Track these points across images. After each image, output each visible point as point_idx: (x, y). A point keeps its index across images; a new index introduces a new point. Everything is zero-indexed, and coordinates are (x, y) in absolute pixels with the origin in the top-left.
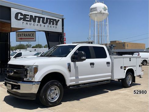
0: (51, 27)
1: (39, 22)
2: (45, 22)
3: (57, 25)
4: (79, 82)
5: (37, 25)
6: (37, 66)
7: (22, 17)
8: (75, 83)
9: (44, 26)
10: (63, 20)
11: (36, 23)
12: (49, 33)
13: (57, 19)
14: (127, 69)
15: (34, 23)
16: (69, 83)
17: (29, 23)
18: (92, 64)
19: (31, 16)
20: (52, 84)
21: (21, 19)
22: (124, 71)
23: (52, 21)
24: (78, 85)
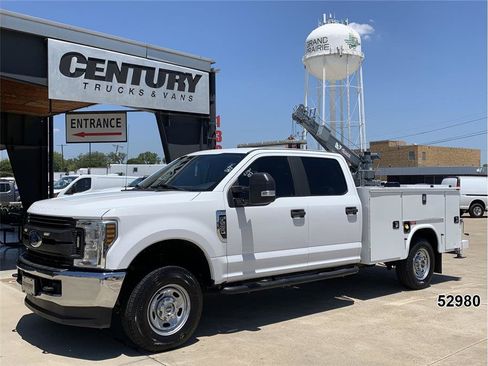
0: (174, 97)
1: (136, 81)
2: (155, 82)
3: (194, 91)
4: (257, 271)
5: (131, 91)
6: (115, 220)
7: (84, 66)
8: (241, 274)
9: (153, 95)
10: (212, 76)
11: (128, 84)
12: (167, 118)
13: (194, 73)
14: (414, 229)
15: (121, 85)
16: (219, 276)
17: (104, 84)
18: (298, 213)
19: (112, 64)
20: (166, 280)
21: (79, 72)
22: (406, 236)
23: (177, 77)
24: (253, 282)
